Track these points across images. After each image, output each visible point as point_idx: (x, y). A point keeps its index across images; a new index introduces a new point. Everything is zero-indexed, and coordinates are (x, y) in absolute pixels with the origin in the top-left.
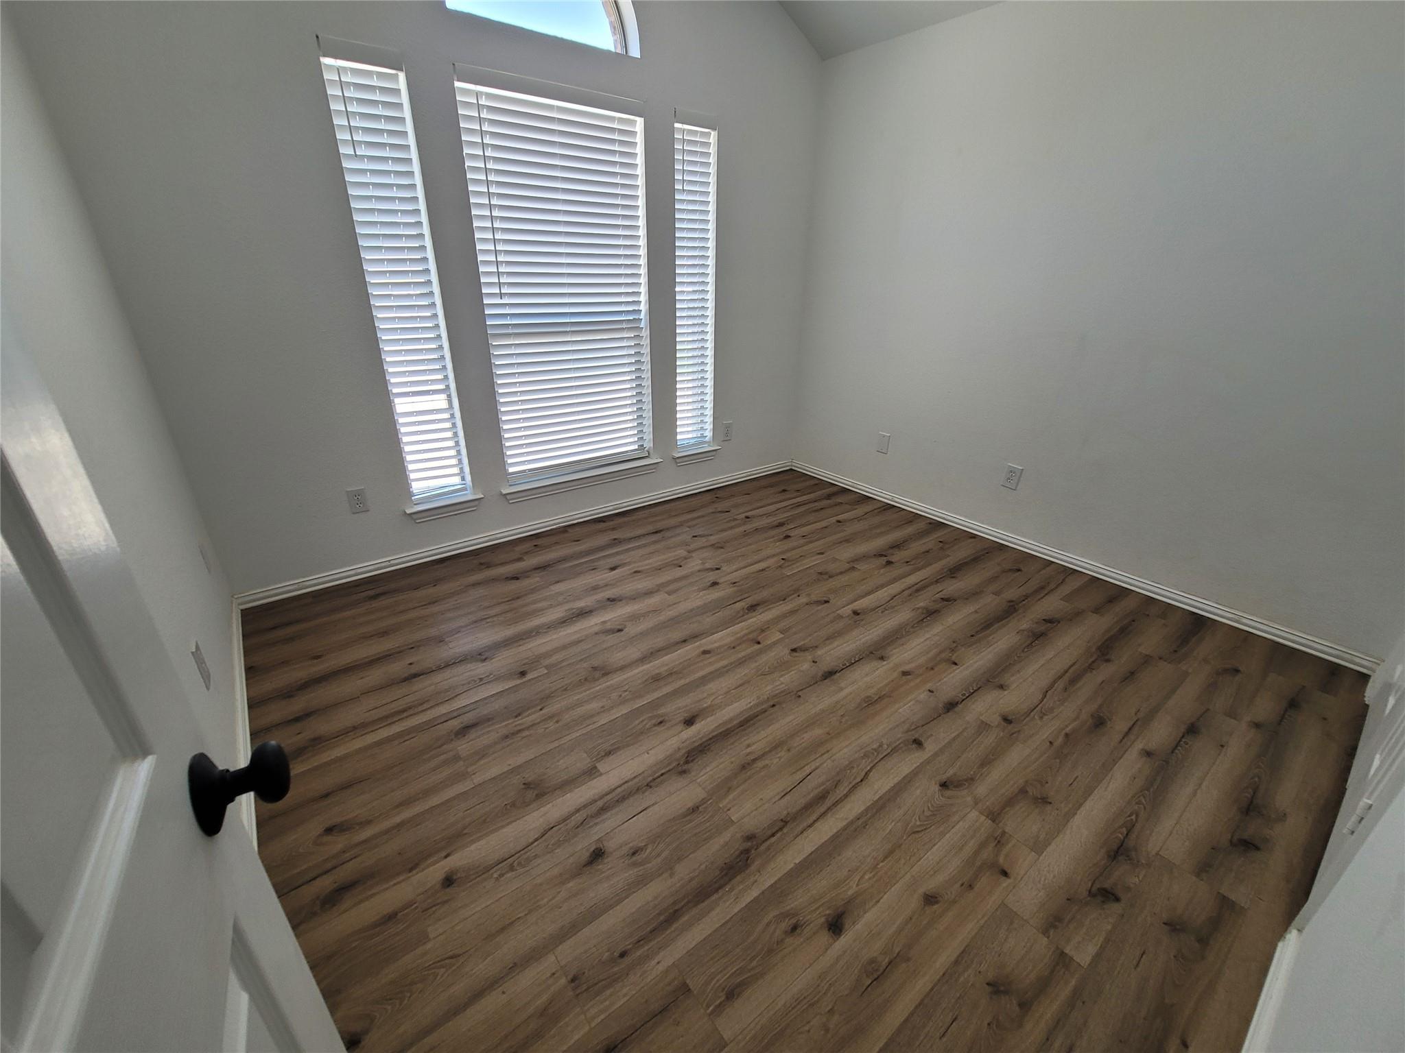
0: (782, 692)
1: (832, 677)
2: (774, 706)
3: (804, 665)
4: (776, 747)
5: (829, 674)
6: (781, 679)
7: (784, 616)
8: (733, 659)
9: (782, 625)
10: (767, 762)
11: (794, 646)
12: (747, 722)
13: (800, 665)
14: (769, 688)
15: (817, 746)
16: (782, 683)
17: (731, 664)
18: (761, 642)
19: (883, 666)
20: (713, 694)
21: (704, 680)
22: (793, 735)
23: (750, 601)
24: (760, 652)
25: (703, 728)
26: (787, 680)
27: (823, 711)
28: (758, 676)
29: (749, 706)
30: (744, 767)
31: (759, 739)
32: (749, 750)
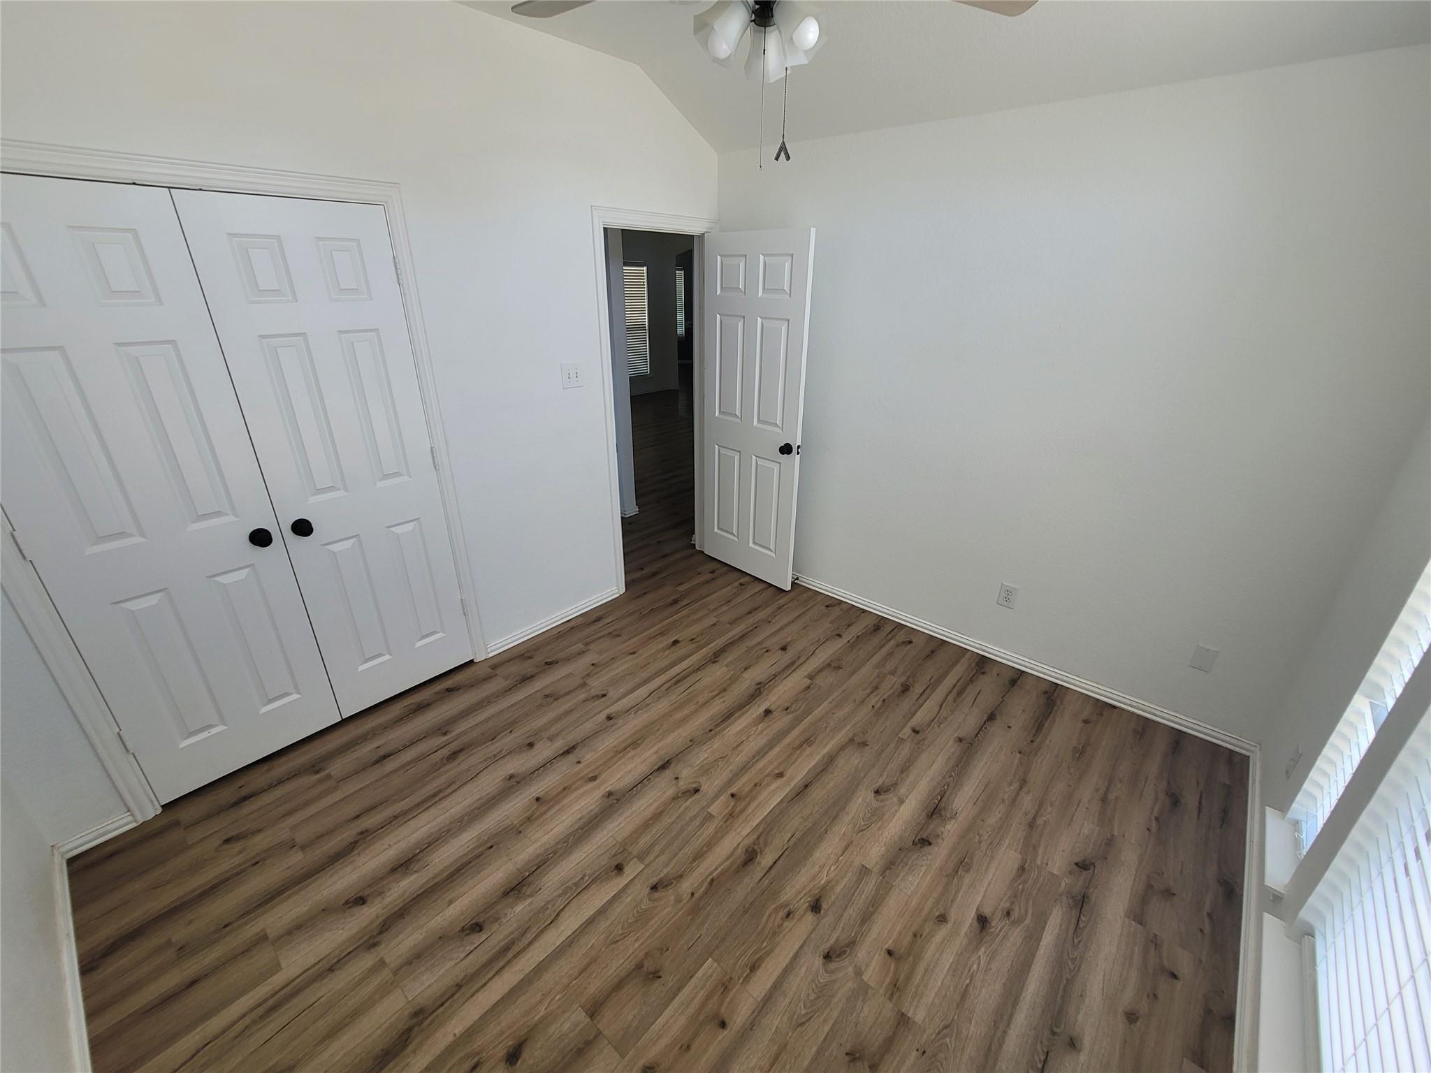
0: (704, 743)
1: (662, 763)
2: (711, 731)
3: (686, 774)
4: (706, 702)
5: (664, 767)
6: (707, 755)
7: (710, 845)
8: (753, 771)
9: (711, 828)
10: (711, 694)
11: (697, 796)
12: (728, 717)
13: (690, 773)
14: (715, 746)
15: (680, 706)
16: (706, 751)
17: (753, 765)
18: (730, 797)
19: (611, 785)
20: (758, 735)
21: (770, 746)
22: (696, 711)
23: (758, 870)
24: (730, 782)
25: (757, 710)
26: (702, 756)
27: (673, 731)
28: (727, 755)
29: (729, 729)
30: (725, 690)
31: (718, 707)
32: (724, 699)
